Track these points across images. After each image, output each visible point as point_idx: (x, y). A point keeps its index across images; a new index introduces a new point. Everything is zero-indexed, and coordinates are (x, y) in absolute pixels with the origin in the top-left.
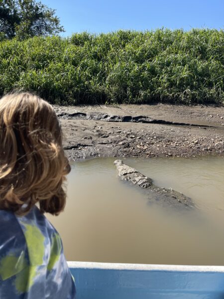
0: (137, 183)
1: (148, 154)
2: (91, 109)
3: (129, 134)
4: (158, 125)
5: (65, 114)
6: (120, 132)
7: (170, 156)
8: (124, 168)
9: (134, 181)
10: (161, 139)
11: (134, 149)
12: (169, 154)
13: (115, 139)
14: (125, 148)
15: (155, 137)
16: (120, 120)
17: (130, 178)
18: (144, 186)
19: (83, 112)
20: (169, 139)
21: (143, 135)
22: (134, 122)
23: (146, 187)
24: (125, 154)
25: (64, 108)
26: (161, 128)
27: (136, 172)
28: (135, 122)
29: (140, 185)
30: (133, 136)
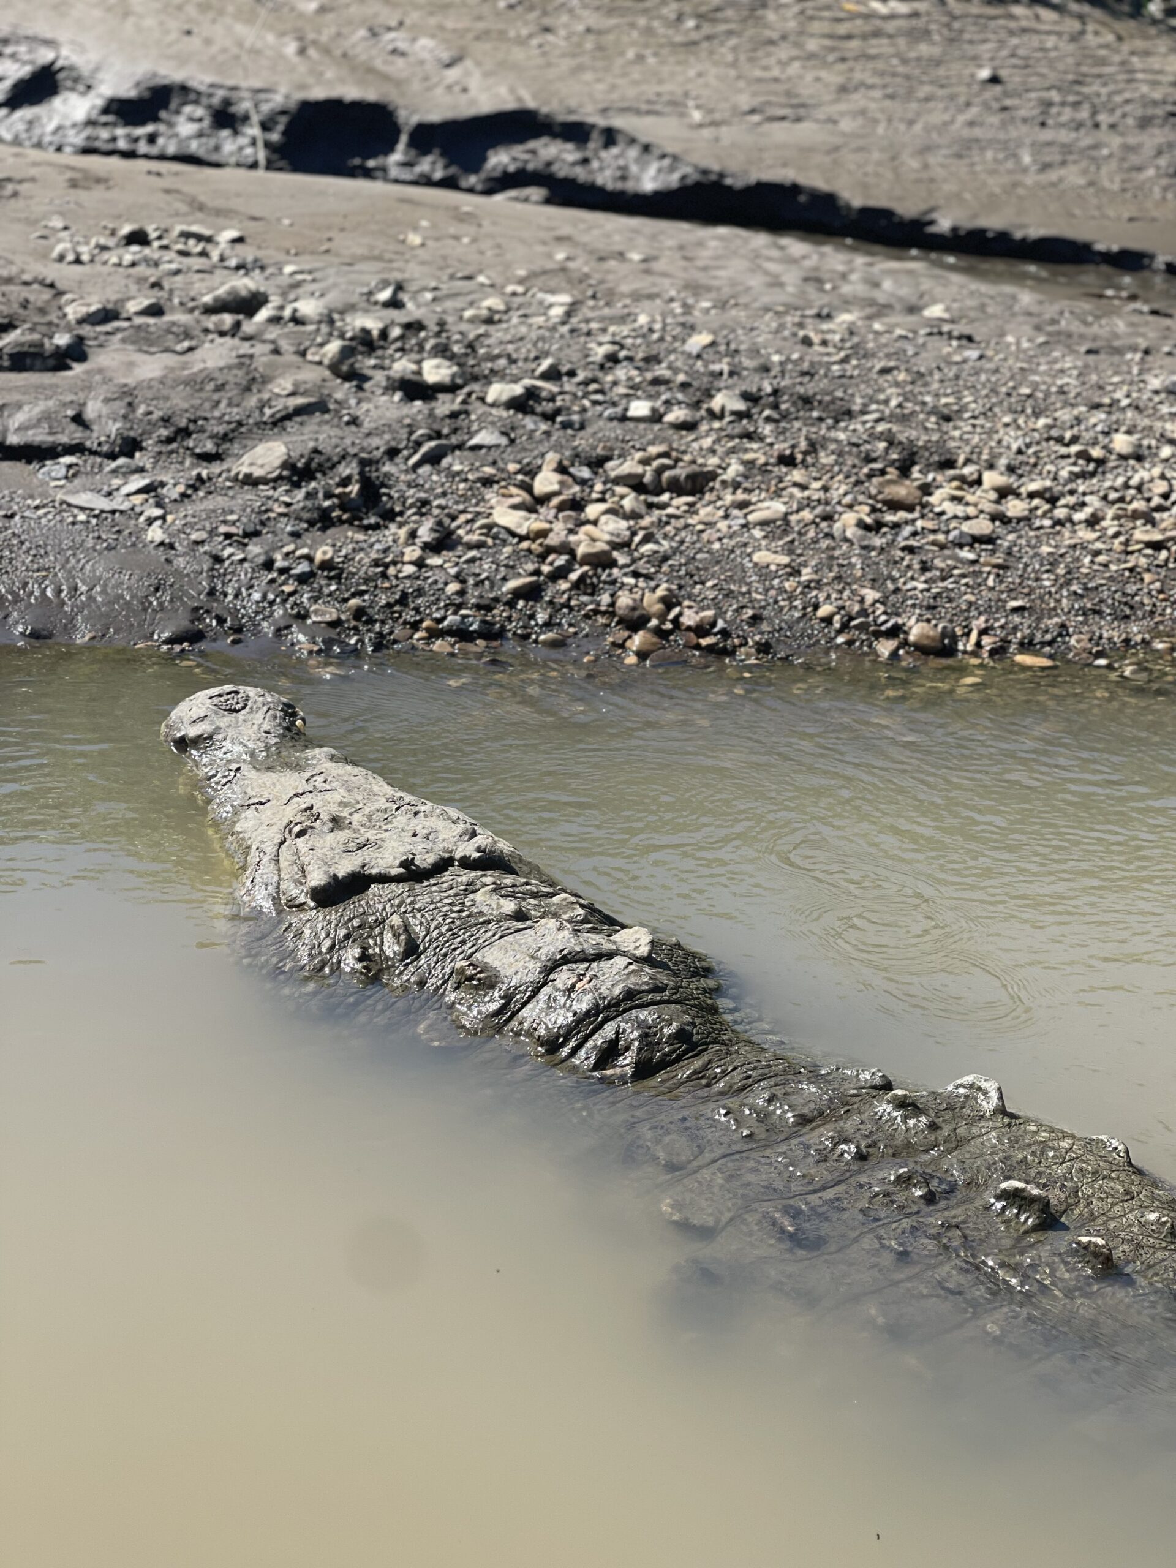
0: (509, 1008)
1: (635, 622)
3: (366, 343)
4: (760, 240)
6: (249, 305)
7: (923, 650)
8: (327, 805)
9: (463, 981)
10: (800, 434)
11: (444, 542)
12: (917, 630)
13: (180, 402)
14: (324, 521)
15: (725, 400)
16: (229, 144)
17: (412, 950)
18: (610, 1053)
20: (904, 434)
21: (570, 358)
22: (426, 181)
23: (644, 1070)
24: (324, 612)
26: (791, 278)
27: (490, 861)
28: (449, 183)
29: (552, 1045)
30: (435, 371)
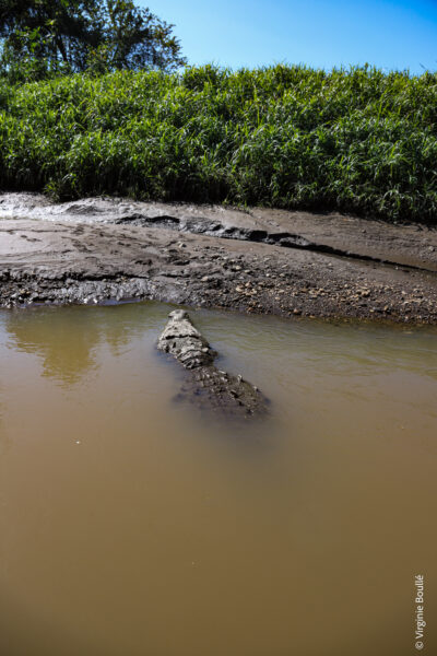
1: (250, 306)
2: (193, 212)
3: (231, 263)
5: (141, 217)
6: (216, 257)
8: (177, 326)
9: (177, 352)
10: (292, 280)
11: (227, 292)
12: (296, 311)
15: (283, 275)
16: (242, 237)
17: (174, 347)
18: (190, 364)
19: (175, 216)
20: (310, 282)
21: (262, 267)
22: (270, 243)
23: (193, 367)
24: (203, 301)
25: (142, 205)
27: (193, 336)
28: (274, 244)
29: (183, 362)
30: (238, 268)
